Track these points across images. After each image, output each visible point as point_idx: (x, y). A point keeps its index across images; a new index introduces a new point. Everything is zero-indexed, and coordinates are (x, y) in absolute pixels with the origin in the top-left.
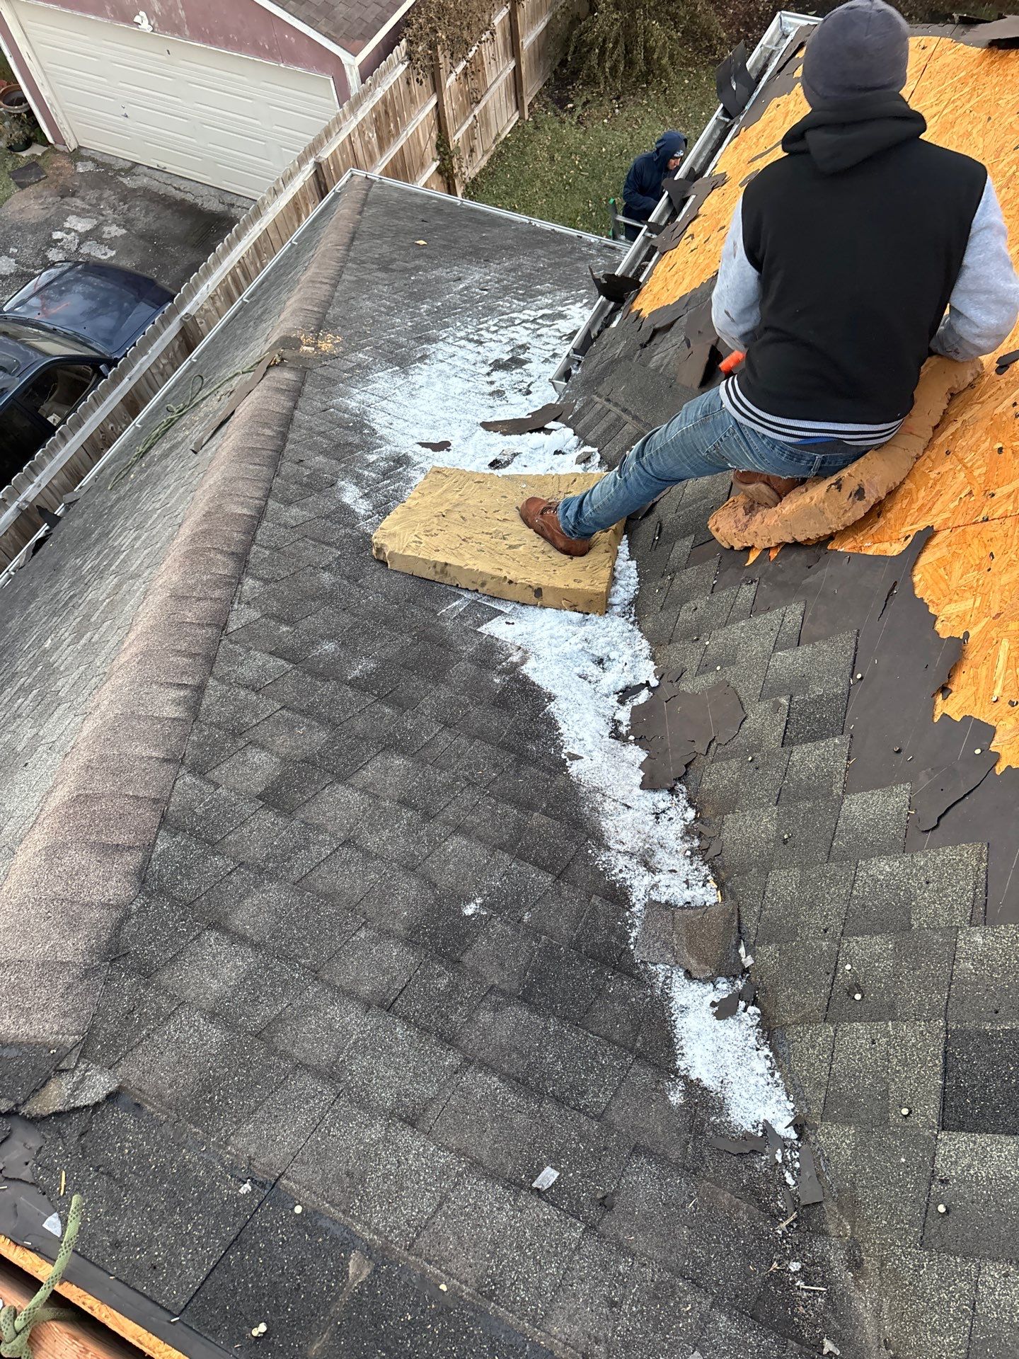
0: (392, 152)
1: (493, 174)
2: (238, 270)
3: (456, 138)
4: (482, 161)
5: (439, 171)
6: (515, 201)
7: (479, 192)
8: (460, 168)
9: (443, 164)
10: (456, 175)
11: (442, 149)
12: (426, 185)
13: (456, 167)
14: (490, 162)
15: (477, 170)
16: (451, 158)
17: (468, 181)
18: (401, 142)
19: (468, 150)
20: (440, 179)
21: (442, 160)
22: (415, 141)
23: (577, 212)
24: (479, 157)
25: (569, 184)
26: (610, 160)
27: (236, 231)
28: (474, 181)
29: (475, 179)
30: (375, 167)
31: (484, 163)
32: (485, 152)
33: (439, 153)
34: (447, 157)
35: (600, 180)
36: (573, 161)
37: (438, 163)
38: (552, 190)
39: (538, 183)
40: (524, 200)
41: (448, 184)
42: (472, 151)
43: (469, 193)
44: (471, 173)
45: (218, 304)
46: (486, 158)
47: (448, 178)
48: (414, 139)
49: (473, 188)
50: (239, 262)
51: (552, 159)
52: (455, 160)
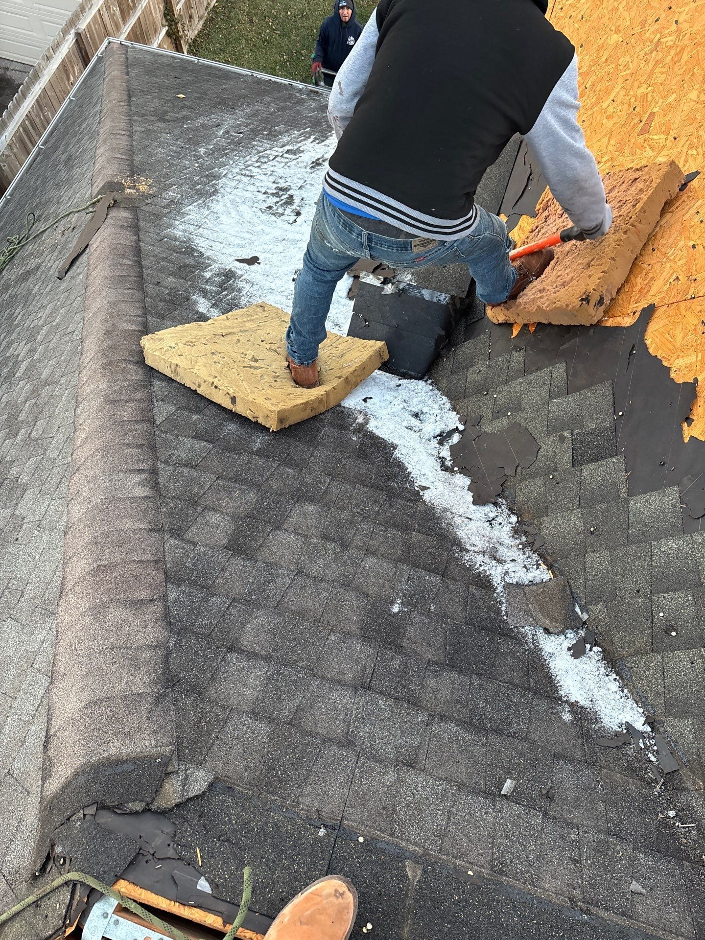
0: (132, 21)
1: (208, 34)
2: (27, 122)
3: (178, 8)
4: (198, 25)
5: (168, 34)
6: (228, 56)
7: (200, 50)
8: (183, 31)
9: (171, 29)
10: (181, 37)
11: (169, 17)
12: (159, 46)
13: (181, 30)
14: (205, 25)
15: (196, 32)
16: (176, 23)
17: (190, 41)
18: (138, 13)
19: (188, 17)
20: (170, 41)
21: (170, 26)
22: (148, 11)
23: (275, 62)
24: (197, 22)
25: (267, 41)
26: (295, 21)
27: (21, 91)
28: (195, 41)
29: (196, 40)
30: (121, 34)
31: (200, 26)
32: (200, 18)
33: (167, 21)
34: (173, 23)
35: (290, 37)
36: (267, 23)
37: (167, 28)
38: (254, 46)
39: (244, 41)
40: (234, 55)
41: (176, 44)
42: (191, 17)
43: (192, 50)
44: (192, 34)
45: (15, 150)
46: (201, 23)
47: (175, 40)
48: (147, 11)
49: (195, 46)
50: (27, 115)
51: (251, 21)
52: (179, 25)
